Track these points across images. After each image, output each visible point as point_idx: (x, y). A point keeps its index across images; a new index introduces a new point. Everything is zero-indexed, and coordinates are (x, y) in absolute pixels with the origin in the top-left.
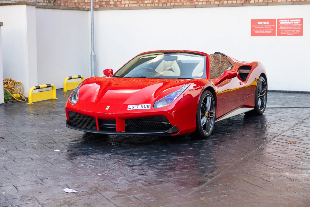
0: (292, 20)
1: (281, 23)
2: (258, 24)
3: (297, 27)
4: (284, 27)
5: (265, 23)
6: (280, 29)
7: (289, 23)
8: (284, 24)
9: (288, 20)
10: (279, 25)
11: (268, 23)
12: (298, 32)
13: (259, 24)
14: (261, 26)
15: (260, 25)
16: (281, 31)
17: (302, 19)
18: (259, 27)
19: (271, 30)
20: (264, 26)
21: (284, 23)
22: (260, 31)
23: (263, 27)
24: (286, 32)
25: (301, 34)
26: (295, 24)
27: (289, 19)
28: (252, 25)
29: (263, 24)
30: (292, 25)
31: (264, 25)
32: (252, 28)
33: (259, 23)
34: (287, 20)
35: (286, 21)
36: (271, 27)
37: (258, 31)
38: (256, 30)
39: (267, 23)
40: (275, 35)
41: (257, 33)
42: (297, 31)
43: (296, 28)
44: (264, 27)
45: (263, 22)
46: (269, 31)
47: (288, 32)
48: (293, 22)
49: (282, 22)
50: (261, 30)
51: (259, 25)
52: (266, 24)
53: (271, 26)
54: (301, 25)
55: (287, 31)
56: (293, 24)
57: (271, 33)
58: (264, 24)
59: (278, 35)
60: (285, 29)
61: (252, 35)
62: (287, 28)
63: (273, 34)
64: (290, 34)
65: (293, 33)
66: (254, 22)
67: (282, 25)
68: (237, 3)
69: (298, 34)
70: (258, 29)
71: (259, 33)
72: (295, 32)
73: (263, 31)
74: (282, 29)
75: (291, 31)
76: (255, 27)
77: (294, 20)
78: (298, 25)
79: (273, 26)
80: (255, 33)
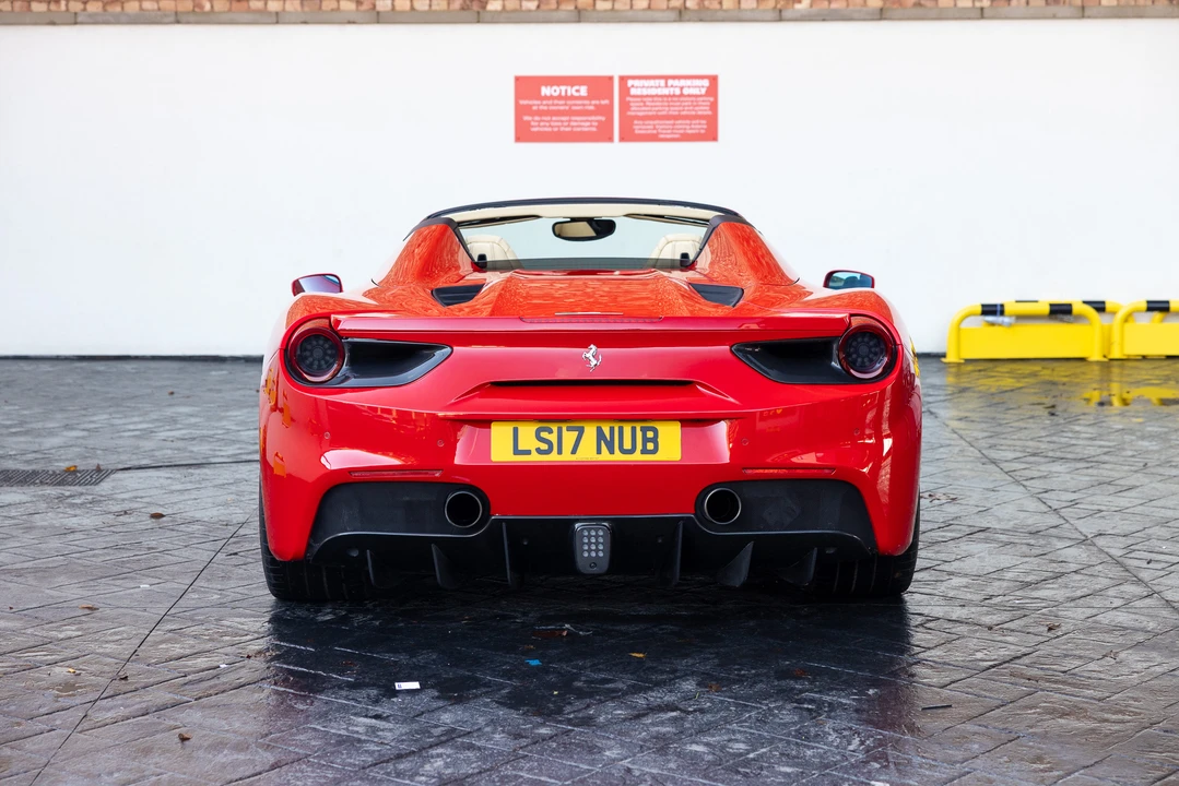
0: (676, 82)
1: (633, 91)
2: (543, 94)
3: (697, 108)
4: (645, 106)
5: (572, 91)
6: (629, 113)
7: (666, 91)
8: (647, 96)
9: (662, 82)
10: (628, 99)
11: (583, 91)
12: (699, 126)
13: (548, 94)
14: (556, 102)
15: (552, 97)
16: (636, 122)
17: (714, 80)
18: (546, 108)
19: (593, 118)
20: (566, 104)
21: (645, 92)
22: (552, 124)
23: (562, 108)
24: (655, 129)
25: (711, 134)
26: (689, 96)
27: (666, 78)
28: (519, 95)
29: (563, 94)
30: (676, 99)
31: (567, 98)
32: (520, 111)
33: (545, 91)
34: (657, 82)
35: (652, 83)
36: (595, 105)
37: (542, 124)
38: (537, 118)
39: (577, 91)
40: (610, 139)
41: (538, 132)
42: (697, 122)
43: (694, 113)
44: (567, 108)
45: (563, 88)
46: (588, 124)
47: (662, 126)
48: (682, 88)
49: (637, 89)
50: (554, 118)
51: (546, 98)
52: (577, 94)
53: (593, 102)
54: (712, 99)
55: (656, 122)
56: (682, 95)
57: (594, 129)
58: (569, 94)
59: (622, 139)
60: (650, 113)
61: (518, 139)
62: (660, 113)
63: (603, 135)
64: (668, 136)
65: (682, 131)
66: (526, 87)
67: (639, 99)
68: (434, 8)
69: (699, 134)
70: (540, 113)
71: (546, 129)
72: (688, 127)
73: (562, 121)
74: (639, 114)
75: (674, 124)
76: (531, 106)
77: (683, 82)
78: (698, 99)
79: (603, 102)
80: (533, 129)
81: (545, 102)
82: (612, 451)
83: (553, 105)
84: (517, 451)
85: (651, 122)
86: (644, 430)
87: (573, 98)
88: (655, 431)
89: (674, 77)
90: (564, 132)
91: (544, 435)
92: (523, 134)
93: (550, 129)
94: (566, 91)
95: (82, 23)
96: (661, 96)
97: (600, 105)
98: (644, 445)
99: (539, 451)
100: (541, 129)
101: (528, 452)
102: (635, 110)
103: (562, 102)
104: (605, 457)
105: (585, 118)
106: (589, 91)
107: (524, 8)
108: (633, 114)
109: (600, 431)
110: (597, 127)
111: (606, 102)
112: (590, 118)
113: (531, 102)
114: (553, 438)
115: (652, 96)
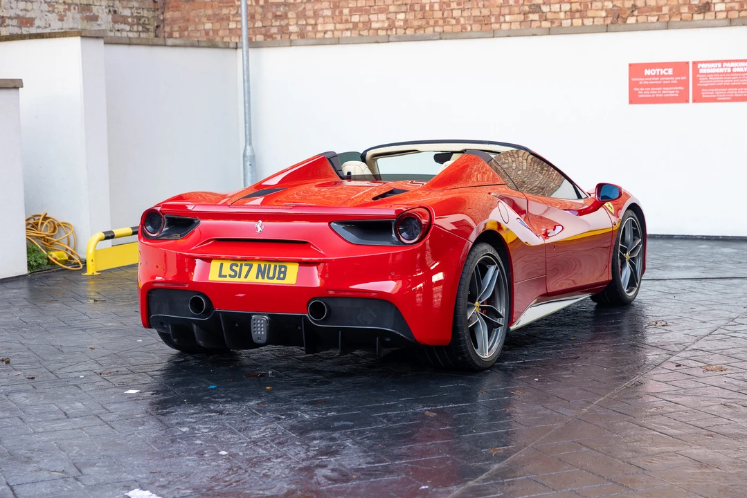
0: (728, 65)
1: (701, 71)
2: (646, 74)
3: (742, 81)
4: (709, 80)
5: (663, 72)
6: (698, 85)
7: (722, 70)
8: (710, 74)
9: (720, 65)
10: (698, 76)
11: (670, 71)
12: (744, 92)
13: (649, 74)
14: (653, 79)
15: (651, 76)
16: (703, 90)
18: (647, 83)
19: (677, 88)
20: (659, 80)
21: (709, 71)
22: (652, 92)
23: (657, 82)
24: (715, 94)
26: (737, 73)
27: (722, 62)
28: (631, 75)
29: (658, 74)
30: (728, 75)
31: (660, 76)
32: (632, 85)
33: (647, 72)
34: (716, 64)
35: (713, 65)
36: (677, 80)
37: (645, 92)
38: (642, 89)
39: (667, 72)
40: (687, 101)
41: (642, 98)
42: (742, 89)
43: (740, 84)
44: (660, 82)
45: (658, 70)
46: (673, 92)
47: (719, 92)
48: (732, 68)
49: (704, 69)
50: (652, 89)
51: (648, 76)
52: (666, 74)
53: (676, 78)
55: (716, 90)
56: (732, 72)
57: (677, 95)
58: (661, 74)
59: (694, 101)
60: (712, 84)
61: (631, 102)
62: (718, 84)
63: (682, 98)
64: (723, 99)
65: (732, 95)
66: (636, 70)
67: (705, 76)
68: (595, 23)
69: (743, 97)
70: (645, 86)
71: (648, 96)
72: (736, 92)
73: (657, 91)
74: (705, 85)
75: (727, 91)
76: (638, 82)
77: (733, 64)
78: (742, 75)
79: (682, 78)
80: (640, 96)
81: (647, 79)
82: (263, 278)
83: (652, 81)
84: (220, 276)
85: (712, 90)
86: (280, 267)
87: (664, 76)
88: (286, 268)
89: (727, 61)
90: (658, 97)
91: (234, 267)
92: (634, 99)
93: (650, 96)
94: (660, 72)
95: (392, 41)
96: (720, 73)
97: (680, 80)
98: (279, 275)
99: (230, 276)
100: (645, 96)
101: (225, 276)
102: (703, 82)
103: (658, 79)
104: (260, 281)
105: (671, 88)
106: (673, 71)
107: (649, 21)
108: (701, 85)
109: (259, 266)
110: (679, 94)
111: (685, 78)
112: (674, 88)
113: (638, 79)
114: (237, 269)
115: (713, 74)
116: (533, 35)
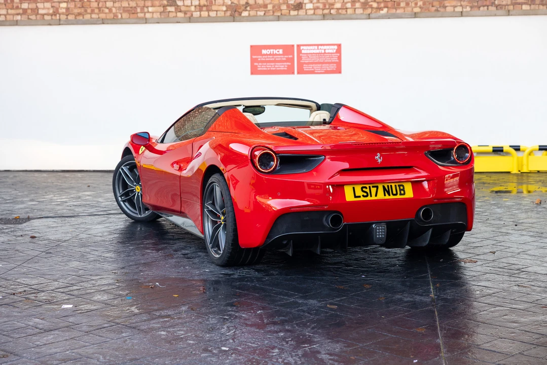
0: (322, 47)
1: (303, 52)
2: (263, 53)
3: (332, 59)
4: (308, 58)
5: (276, 52)
6: (301, 61)
7: (318, 51)
8: (309, 54)
9: (316, 47)
10: (301, 55)
11: (281, 51)
12: (333, 67)
13: (265, 53)
14: (269, 57)
15: (267, 55)
16: (304, 65)
17: (339, 46)
18: (264, 59)
21: (308, 52)
22: (267, 66)
23: (271, 59)
24: (313, 68)
25: (338, 71)
26: (328, 53)
27: (318, 45)
28: (252, 54)
29: (272, 53)
30: (322, 55)
31: (273, 55)
32: (253, 61)
33: (264, 52)
34: (314, 47)
35: (311, 47)
36: (286, 58)
37: (263, 66)
38: (260, 64)
39: (278, 52)
40: (293, 73)
42: (332, 65)
43: (330, 61)
44: (274, 59)
45: (272, 50)
46: (283, 66)
47: (317, 67)
48: (325, 50)
49: (305, 50)
50: (268, 64)
51: (264, 55)
52: (278, 53)
53: (285, 56)
54: (338, 55)
55: (314, 65)
56: (325, 53)
57: (286, 69)
58: (274, 53)
59: (298, 73)
60: (311, 61)
61: (252, 73)
62: (315, 61)
63: (290, 71)
64: (319, 72)
65: (325, 69)
66: (255, 50)
67: (306, 55)
68: (218, 15)
69: (333, 70)
70: (262, 62)
71: (265, 69)
72: (328, 67)
73: (271, 65)
74: (306, 61)
75: (322, 66)
76: (257, 59)
77: (325, 47)
78: (333, 55)
79: (290, 56)
80: (259, 69)
81: (263, 57)
83: (267, 58)
85: (311, 65)
87: (276, 55)
89: (321, 45)
90: (272, 70)
92: (254, 71)
93: (266, 69)
96: (316, 54)
97: (288, 58)
100: (262, 69)
102: (304, 60)
103: (271, 57)
105: (281, 64)
106: (283, 52)
107: (258, 15)
108: (303, 61)
110: (287, 67)
112: (284, 64)
113: (257, 57)
115: (311, 54)
116: (177, 22)
